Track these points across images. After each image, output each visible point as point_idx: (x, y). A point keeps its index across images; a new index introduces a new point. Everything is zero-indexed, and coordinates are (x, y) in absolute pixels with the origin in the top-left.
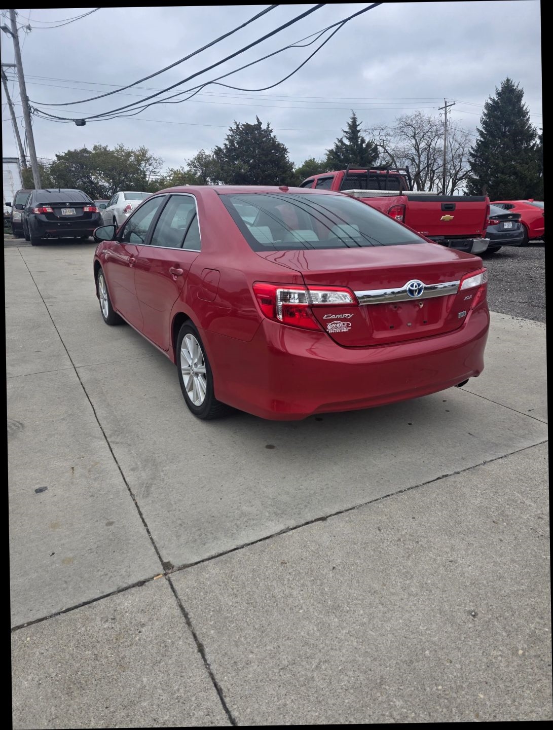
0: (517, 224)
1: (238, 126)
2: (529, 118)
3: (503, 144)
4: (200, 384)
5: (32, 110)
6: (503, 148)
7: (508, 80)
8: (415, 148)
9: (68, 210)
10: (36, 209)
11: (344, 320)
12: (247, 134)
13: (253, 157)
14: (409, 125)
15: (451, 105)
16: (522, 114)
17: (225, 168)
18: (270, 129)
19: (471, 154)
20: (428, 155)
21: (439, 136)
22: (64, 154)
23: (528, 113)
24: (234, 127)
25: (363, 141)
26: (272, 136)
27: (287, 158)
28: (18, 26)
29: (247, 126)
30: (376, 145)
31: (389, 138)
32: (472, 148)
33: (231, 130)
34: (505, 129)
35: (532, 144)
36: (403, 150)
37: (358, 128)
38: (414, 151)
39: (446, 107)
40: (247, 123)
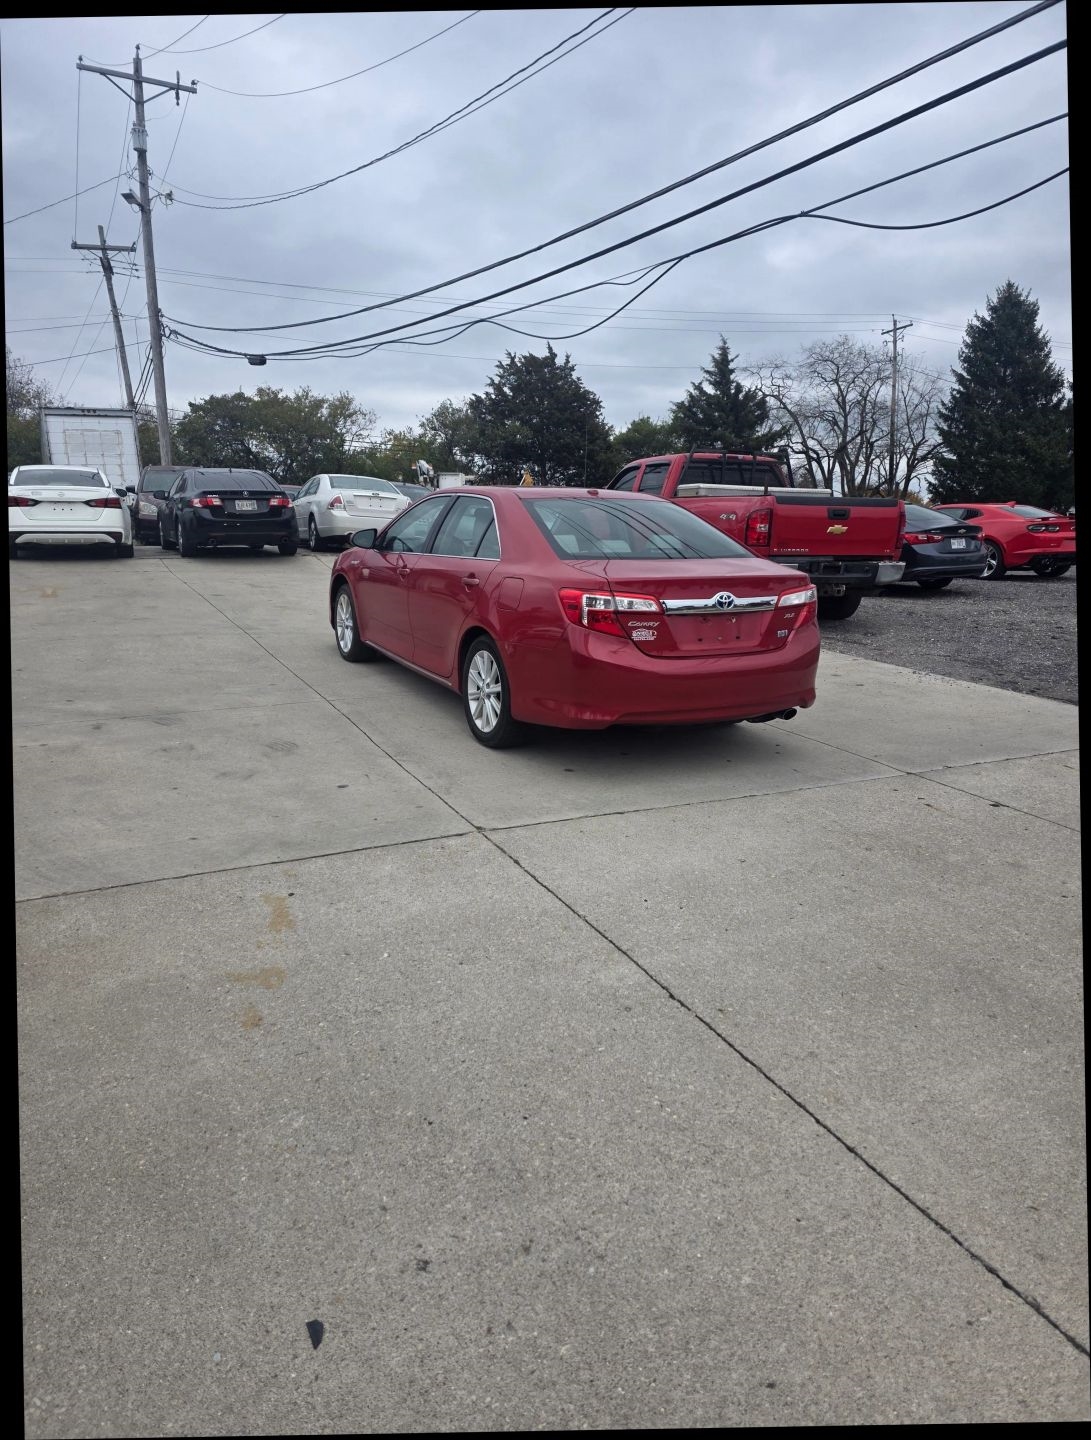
0: (973, 542)
1: (513, 359)
2: (1049, 352)
3: (1003, 399)
4: (492, 705)
5: (167, 332)
6: (1001, 405)
7: (1010, 286)
8: (837, 401)
9: (245, 502)
10: (196, 501)
11: (649, 628)
12: (529, 373)
13: (538, 414)
14: (826, 361)
15: (905, 327)
16: (1036, 345)
17: (488, 432)
18: (570, 365)
19: (941, 415)
20: (861, 414)
21: (883, 380)
22: (203, 402)
23: (1046, 343)
24: (506, 361)
25: (739, 388)
26: (574, 377)
27: (600, 417)
28: (152, 194)
29: (531, 360)
30: (765, 396)
31: (789, 382)
32: (943, 404)
33: (500, 366)
34: (1005, 373)
35: (1055, 400)
36: (816, 404)
37: (732, 366)
38: (835, 407)
39: (895, 330)
40: (531, 355)
